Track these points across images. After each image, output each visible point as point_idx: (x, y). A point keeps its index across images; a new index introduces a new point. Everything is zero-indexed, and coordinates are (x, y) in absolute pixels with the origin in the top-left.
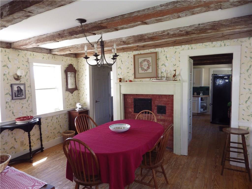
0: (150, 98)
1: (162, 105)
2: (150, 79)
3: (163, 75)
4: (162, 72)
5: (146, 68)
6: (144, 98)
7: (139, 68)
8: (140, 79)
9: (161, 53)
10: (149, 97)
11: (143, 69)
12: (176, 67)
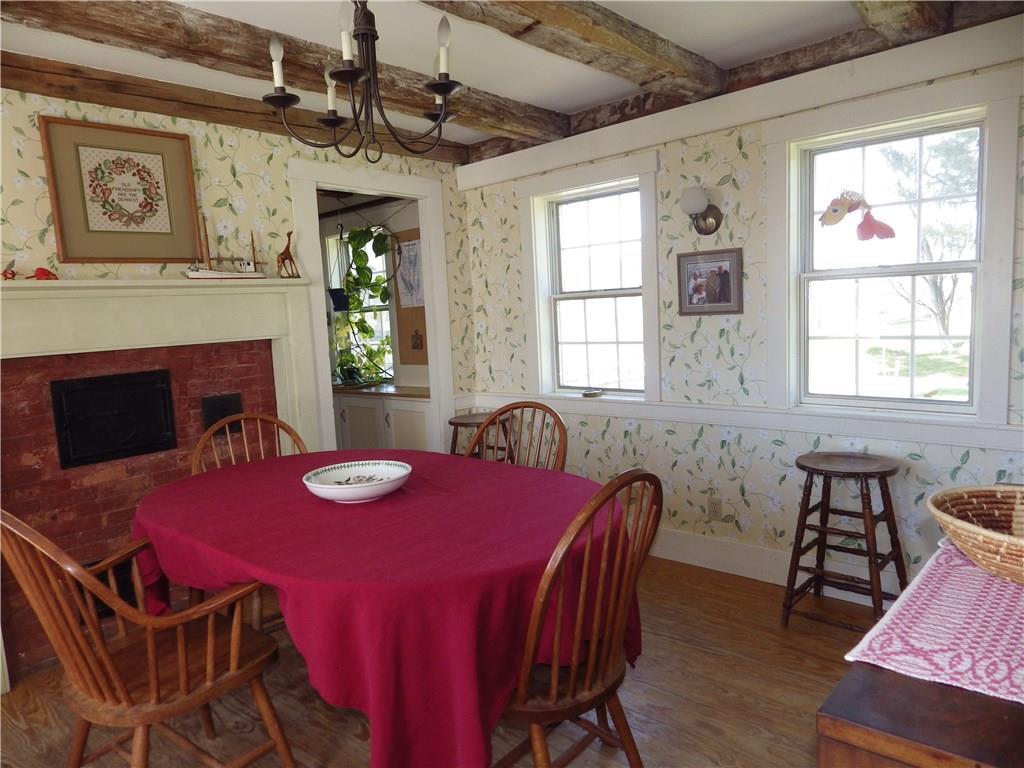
0: (157, 368)
1: (224, 393)
2: (164, 268)
3: (225, 254)
4: (222, 237)
5: (132, 207)
6: (125, 371)
7: (89, 204)
8: (101, 268)
9: (206, 145)
10: (154, 364)
11: (112, 210)
12: (277, 219)
